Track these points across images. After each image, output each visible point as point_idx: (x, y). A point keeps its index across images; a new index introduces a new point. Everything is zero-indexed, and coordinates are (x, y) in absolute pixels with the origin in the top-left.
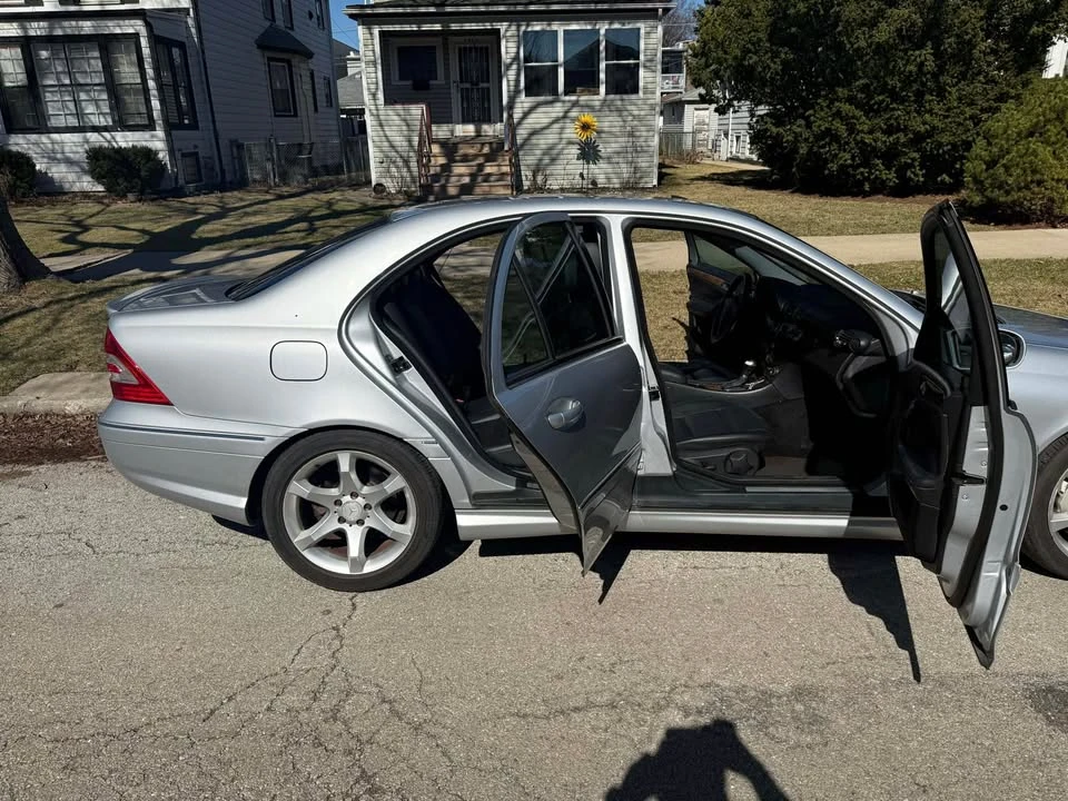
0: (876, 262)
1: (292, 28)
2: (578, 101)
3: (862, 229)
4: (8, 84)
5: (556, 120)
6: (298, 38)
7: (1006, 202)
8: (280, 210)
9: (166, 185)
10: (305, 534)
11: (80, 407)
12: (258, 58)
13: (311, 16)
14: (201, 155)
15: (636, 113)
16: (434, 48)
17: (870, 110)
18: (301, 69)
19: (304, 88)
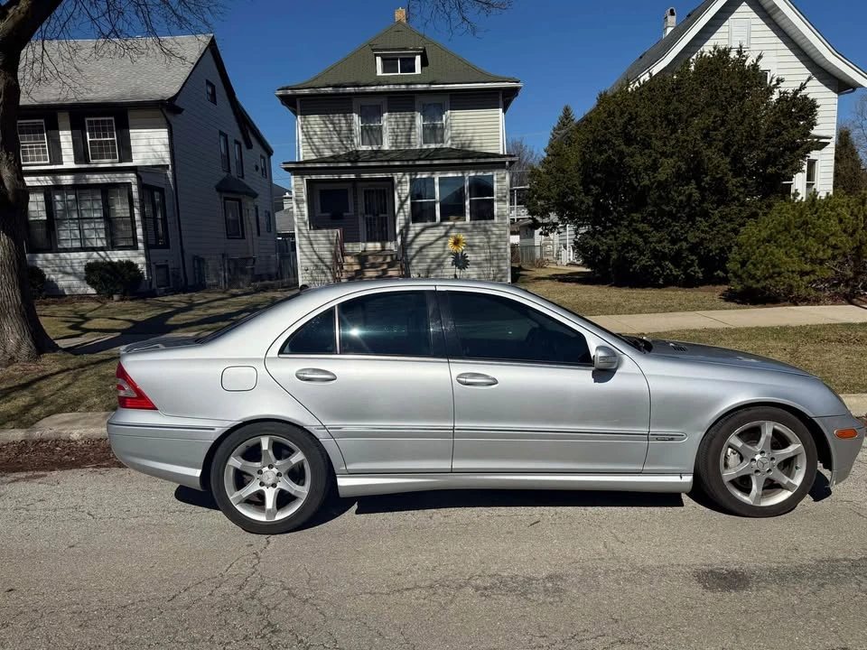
0: (660, 331)
1: (243, 177)
2: (454, 225)
3: (655, 309)
4: (32, 219)
5: (439, 238)
6: (248, 184)
7: (756, 289)
8: (234, 304)
9: (143, 288)
10: (238, 494)
11: (81, 434)
12: (217, 199)
13: (257, 168)
14: (170, 267)
15: (497, 232)
16: (346, 190)
17: (657, 228)
18: (249, 204)
19: (250, 219)
